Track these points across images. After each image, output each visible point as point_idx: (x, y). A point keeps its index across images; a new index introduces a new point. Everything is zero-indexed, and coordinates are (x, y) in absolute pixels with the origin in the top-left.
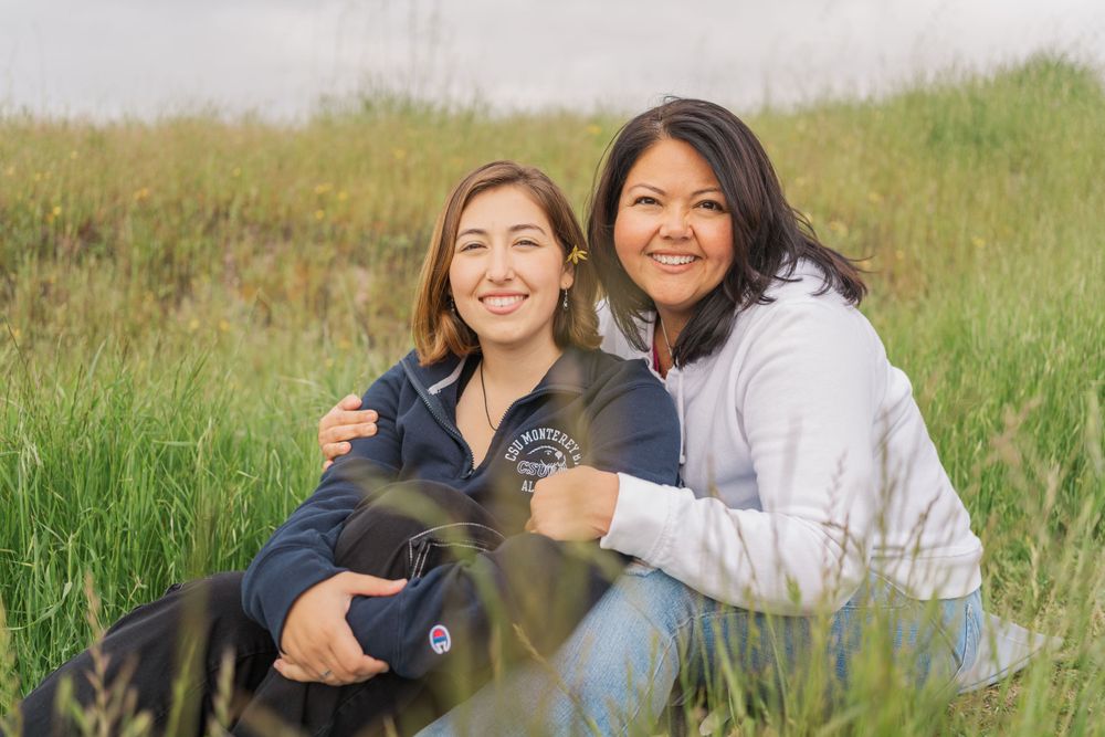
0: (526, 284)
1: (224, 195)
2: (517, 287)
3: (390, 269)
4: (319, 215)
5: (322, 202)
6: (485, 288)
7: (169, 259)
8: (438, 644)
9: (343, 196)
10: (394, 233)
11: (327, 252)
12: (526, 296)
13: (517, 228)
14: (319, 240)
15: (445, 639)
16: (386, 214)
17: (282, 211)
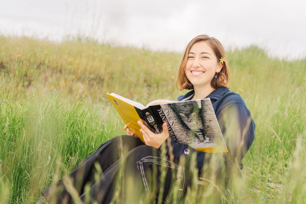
0: (204, 69)
1: (43, 59)
2: (201, 69)
3: (89, 84)
4: (70, 67)
5: (71, 64)
6: (192, 69)
7: (26, 75)
8: (186, 152)
9: (77, 62)
10: (90, 74)
11: (72, 77)
12: (204, 72)
13: (203, 53)
14: (70, 73)
15: (188, 151)
16: (88, 69)
17: (59, 65)
